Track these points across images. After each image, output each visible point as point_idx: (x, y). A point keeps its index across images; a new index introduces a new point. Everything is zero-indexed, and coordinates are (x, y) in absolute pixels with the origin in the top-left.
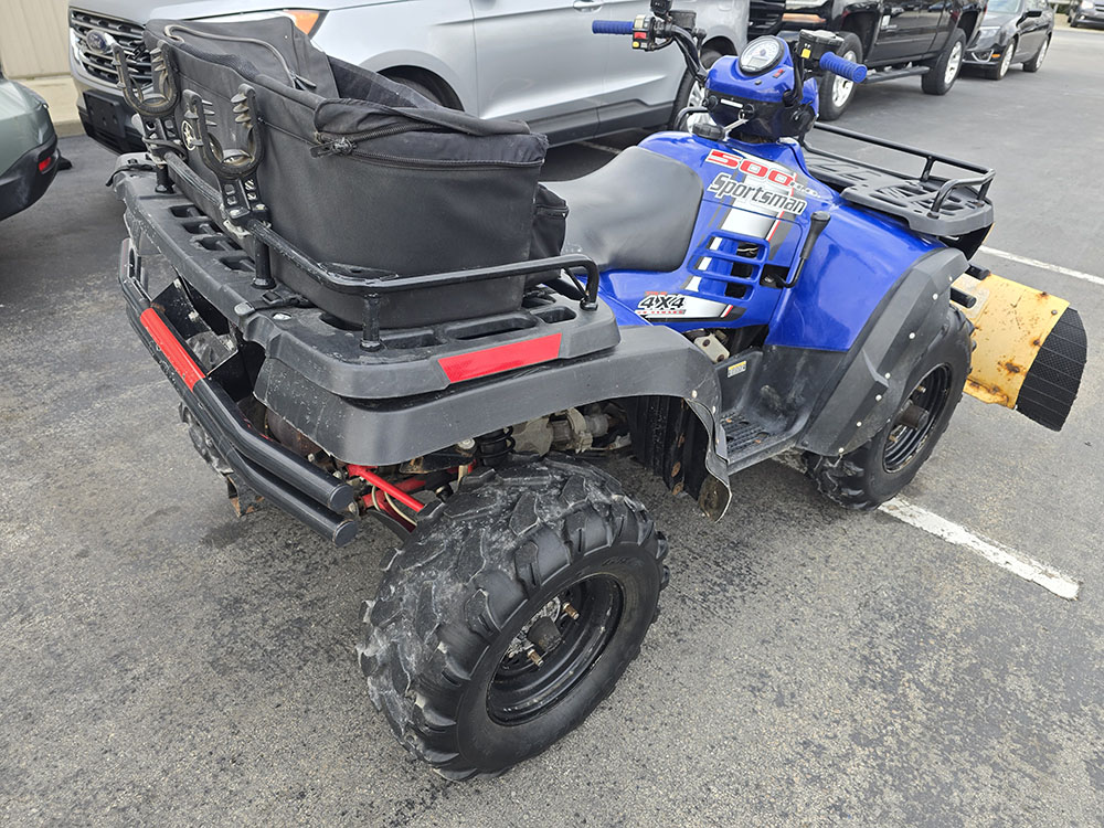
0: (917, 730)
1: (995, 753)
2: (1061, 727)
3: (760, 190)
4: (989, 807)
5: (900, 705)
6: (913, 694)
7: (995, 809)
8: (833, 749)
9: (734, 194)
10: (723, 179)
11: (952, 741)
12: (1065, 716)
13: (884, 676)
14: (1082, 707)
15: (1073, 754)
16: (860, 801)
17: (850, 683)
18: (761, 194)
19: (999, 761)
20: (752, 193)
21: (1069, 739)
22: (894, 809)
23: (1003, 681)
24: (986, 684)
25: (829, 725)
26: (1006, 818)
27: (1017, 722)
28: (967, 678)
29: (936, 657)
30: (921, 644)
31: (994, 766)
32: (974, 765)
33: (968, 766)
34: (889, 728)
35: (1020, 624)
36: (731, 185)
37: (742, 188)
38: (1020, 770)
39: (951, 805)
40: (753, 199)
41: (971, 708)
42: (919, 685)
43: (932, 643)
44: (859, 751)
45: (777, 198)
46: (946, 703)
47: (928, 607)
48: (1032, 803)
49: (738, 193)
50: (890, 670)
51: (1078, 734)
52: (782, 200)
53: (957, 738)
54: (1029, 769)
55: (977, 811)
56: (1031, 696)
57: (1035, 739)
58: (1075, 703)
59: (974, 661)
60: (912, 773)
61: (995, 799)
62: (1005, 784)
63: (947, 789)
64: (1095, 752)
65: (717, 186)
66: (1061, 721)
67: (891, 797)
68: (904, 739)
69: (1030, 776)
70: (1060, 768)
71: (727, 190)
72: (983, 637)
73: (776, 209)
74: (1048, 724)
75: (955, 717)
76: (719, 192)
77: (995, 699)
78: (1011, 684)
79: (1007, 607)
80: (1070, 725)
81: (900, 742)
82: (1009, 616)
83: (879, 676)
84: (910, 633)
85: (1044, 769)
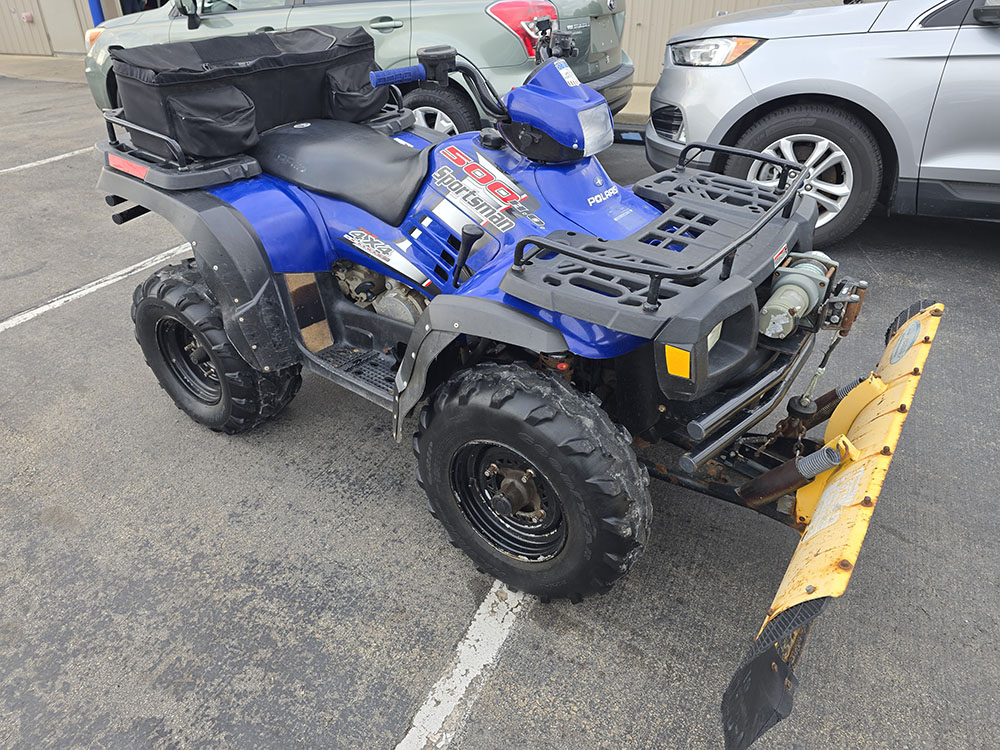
0: (204, 593)
1: (179, 645)
2: (202, 706)
3: (473, 193)
4: (132, 633)
5: (229, 583)
6: (241, 594)
7: (129, 637)
8: (191, 543)
9: (450, 187)
10: (445, 171)
11: (193, 615)
12: (214, 713)
13: (258, 575)
14: (224, 734)
15: (173, 711)
16: (150, 556)
17: (250, 554)
18: (472, 197)
19: (171, 647)
20: (465, 193)
21: (187, 710)
22: (141, 574)
23: (257, 665)
24: (252, 650)
25: (212, 541)
26: (121, 643)
27: (209, 669)
28: (259, 635)
29: (282, 613)
30: (297, 604)
31: (168, 642)
32: (170, 628)
33: (169, 623)
34: (208, 575)
35: (336, 696)
36: (449, 179)
37: (457, 185)
38: (161, 661)
39: (138, 608)
40: (464, 198)
41: (225, 634)
42: (250, 598)
43: (299, 613)
44: (188, 558)
45: (486, 207)
46: (230, 615)
47: (347, 613)
48: (130, 664)
49: (453, 187)
50: (265, 580)
51: (193, 720)
52: (490, 211)
53: (196, 619)
54: (161, 668)
55: (130, 624)
56: (240, 687)
57: (189, 680)
58: (229, 727)
59: (280, 645)
60: (167, 586)
61: (138, 639)
62: (149, 647)
63: (151, 607)
64: (171, 730)
65: (438, 175)
66: (208, 708)
67: (150, 574)
68: (197, 584)
69: (154, 668)
70: (158, 694)
71: (446, 181)
72: (311, 656)
73: (482, 216)
74: (206, 696)
75: (216, 620)
76: (438, 180)
77: (235, 655)
78: (251, 671)
79: (361, 689)
80: (203, 715)
81: (195, 581)
82: (348, 687)
83: (259, 572)
84: (310, 597)
85: (159, 680)
